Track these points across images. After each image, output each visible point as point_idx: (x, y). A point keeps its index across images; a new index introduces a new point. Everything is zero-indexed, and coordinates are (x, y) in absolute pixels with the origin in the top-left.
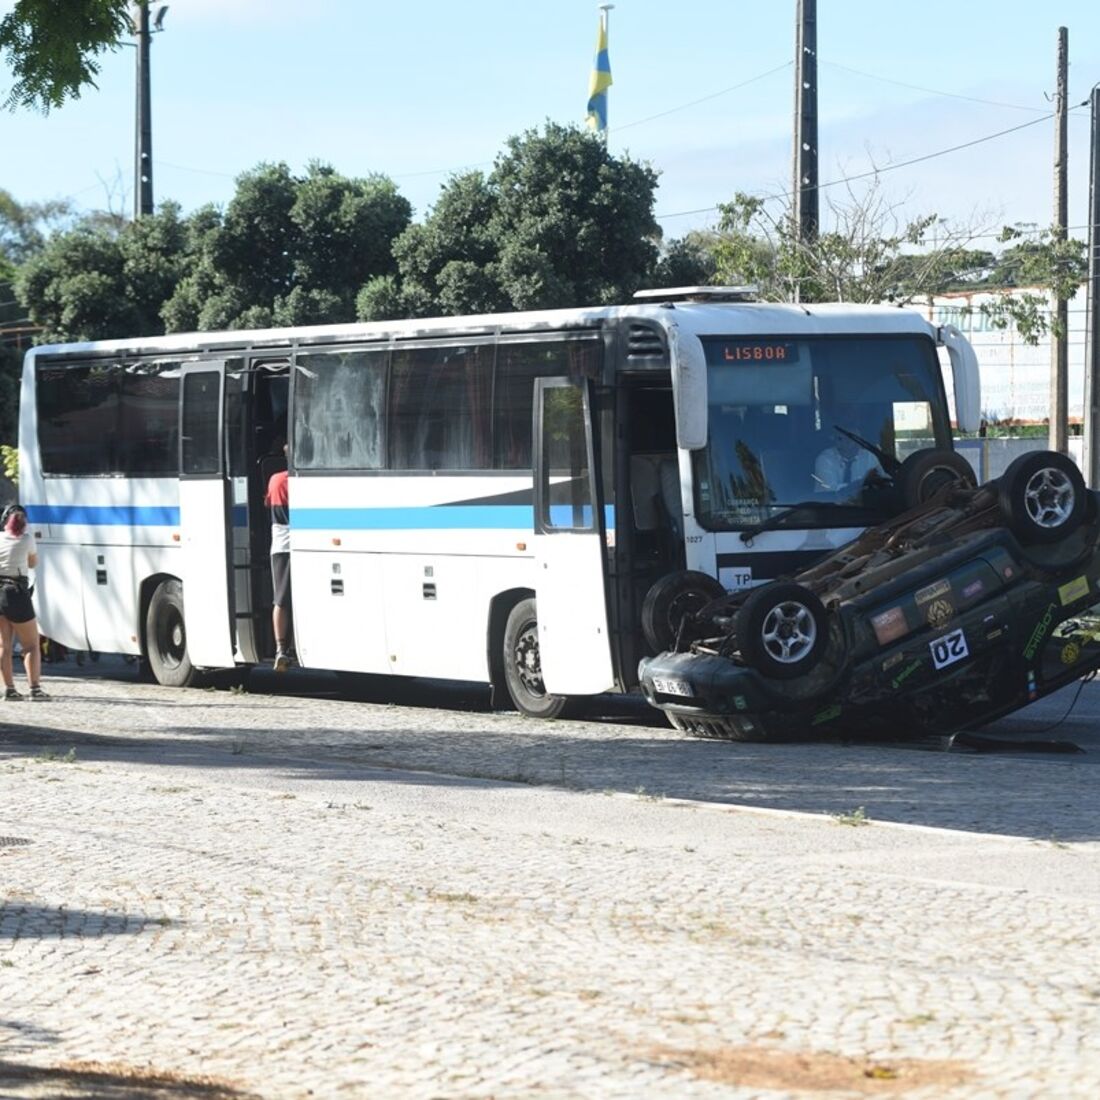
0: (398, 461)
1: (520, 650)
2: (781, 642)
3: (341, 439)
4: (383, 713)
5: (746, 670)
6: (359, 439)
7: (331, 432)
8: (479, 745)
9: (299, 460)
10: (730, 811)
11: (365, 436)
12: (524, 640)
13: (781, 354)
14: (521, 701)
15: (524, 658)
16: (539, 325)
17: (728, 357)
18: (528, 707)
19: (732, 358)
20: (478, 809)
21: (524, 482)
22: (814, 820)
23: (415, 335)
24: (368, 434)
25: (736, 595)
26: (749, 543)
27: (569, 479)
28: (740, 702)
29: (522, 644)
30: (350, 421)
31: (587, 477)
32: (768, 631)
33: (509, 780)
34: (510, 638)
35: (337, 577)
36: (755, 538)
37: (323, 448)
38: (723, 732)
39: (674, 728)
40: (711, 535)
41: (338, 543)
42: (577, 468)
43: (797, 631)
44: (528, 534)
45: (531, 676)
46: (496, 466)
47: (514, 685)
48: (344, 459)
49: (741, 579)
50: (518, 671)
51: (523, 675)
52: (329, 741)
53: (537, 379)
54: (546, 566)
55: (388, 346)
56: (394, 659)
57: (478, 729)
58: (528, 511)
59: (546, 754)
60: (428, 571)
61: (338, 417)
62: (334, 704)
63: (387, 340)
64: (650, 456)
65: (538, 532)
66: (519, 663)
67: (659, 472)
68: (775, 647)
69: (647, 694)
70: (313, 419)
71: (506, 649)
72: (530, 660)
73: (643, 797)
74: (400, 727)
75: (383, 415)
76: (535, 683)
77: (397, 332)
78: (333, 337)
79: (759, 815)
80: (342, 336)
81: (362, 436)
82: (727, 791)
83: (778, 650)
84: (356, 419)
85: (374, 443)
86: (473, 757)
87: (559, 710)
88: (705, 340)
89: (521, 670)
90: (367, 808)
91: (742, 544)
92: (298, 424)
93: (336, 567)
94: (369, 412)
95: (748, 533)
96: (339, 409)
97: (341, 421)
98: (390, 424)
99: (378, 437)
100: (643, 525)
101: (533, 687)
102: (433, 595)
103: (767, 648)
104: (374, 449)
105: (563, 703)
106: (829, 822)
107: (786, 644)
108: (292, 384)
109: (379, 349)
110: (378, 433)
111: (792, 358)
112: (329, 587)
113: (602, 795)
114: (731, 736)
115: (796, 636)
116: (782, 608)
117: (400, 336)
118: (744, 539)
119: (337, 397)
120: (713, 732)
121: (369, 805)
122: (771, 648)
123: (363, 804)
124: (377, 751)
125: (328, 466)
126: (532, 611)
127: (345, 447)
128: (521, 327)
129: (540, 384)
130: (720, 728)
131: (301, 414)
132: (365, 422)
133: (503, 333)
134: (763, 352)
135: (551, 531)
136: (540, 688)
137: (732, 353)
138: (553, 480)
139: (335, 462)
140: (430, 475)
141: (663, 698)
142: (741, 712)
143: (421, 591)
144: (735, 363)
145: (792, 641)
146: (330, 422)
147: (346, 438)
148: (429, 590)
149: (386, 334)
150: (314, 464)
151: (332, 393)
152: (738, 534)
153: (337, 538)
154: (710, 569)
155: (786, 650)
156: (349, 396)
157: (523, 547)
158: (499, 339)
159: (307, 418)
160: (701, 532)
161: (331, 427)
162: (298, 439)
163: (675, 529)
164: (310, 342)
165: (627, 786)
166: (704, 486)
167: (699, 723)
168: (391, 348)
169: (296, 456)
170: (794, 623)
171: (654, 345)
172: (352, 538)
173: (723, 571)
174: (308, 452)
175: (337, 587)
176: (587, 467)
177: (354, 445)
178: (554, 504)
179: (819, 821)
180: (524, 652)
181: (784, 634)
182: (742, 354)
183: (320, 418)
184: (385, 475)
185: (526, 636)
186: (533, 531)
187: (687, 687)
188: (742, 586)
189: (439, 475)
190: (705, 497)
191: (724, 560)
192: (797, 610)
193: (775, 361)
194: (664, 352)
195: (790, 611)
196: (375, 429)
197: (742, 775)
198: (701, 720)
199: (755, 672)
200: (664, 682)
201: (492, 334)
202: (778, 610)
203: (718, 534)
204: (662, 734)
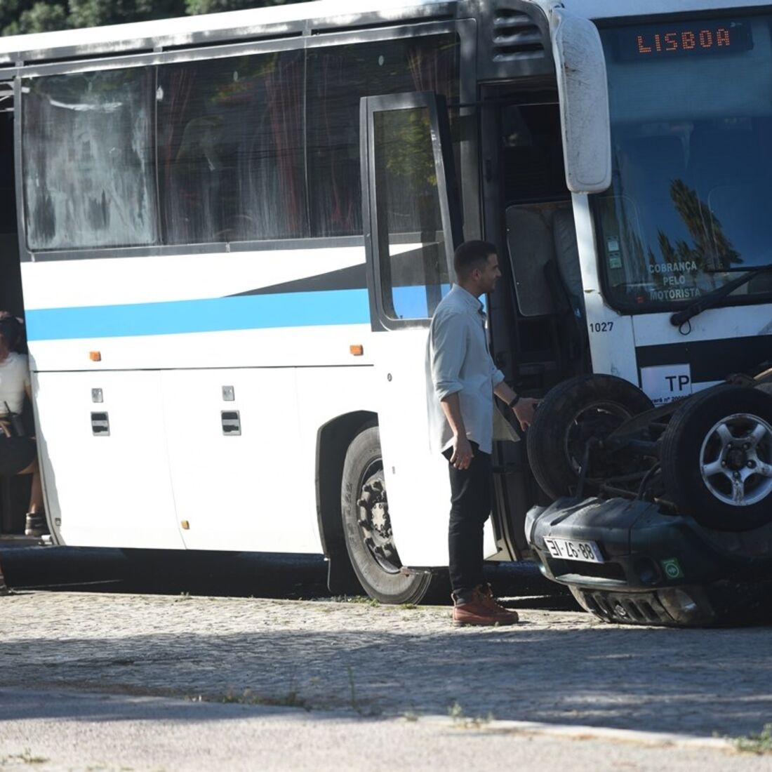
0: (175, 233)
1: (363, 503)
2: (729, 475)
3: (93, 203)
4: (167, 608)
5: (678, 519)
6: (119, 201)
7: (78, 192)
8: (283, 651)
9: (35, 236)
10: (583, 738)
11: (127, 195)
12: (368, 489)
13: (724, 39)
14: (370, 580)
15: (370, 515)
16: (365, 16)
17: (642, 50)
18: (379, 589)
19: (648, 50)
20: (209, 752)
21: (353, 255)
22: (703, 748)
23: (190, 41)
24: (131, 193)
25: (666, 406)
26: (685, 328)
27: (420, 246)
28: (672, 568)
29: (366, 495)
30: (104, 175)
31: (443, 243)
32: (709, 459)
33: (278, 703)
34: (349, 487)
35: (99, 408)
36: (694, 321)
37: (68, 217)
38: (653, 614)
39: (583, 610)
40: (626, 319)
41: (97, 357)
42: (429, 230)
43: (755, 458)
44: (362, 332)
45: (381, 542)
46: (315, 233)
47: (358, 557)
48: (100, 233)
49: (676, 382)
50: (362, 535)
51: (370, 541)
52: (60, 657)
53: (363, 99)
54: (390, 377)
55: (152, 58)
56: (187, 526)
57: (296, 626)
58: (360, 298)
59: (374, 658)
60: (228, 393)
61: (88, 170)
62: (102, 597)
63: (151, 50)
64: (537, 205)
65: (376, 327)
66: (363, 524)
67: (551, 228)
68: (721, 483)
69: (540, 561)
70: (52, 173)
71: (344, 503)
72: (379, 520)
73: (460, 721)
74: (179, 630)
75: (151, 164)
76: (387, 552)
77: (164, 38)
78: (73, 48)
79: (625, 742)
80: (86, 47)
81: (123, 197)
82: (588, 706)
83: (726, 488)
84: (113, 171)
85: (141, 206)
86: (264, 667)
87: (424, 591)
88: (602, 24)
89: (367, 534)
90: (40, 761)
91: (676, 329)
92: (30, 182)
93: (96, 394)
94: (130, 160)
95: (682, 314)
96: (88, 157)
97: (92, 175)
98: (162, 174)
99: (146, 196)
100: (529, 309)
101: (384, 558)
102: (237, 428)
103: (708, 485)
104: (140, 216)
105: (429, 580)
106: (723, 750)
107: (738, 477)
108: (17, 123)
109: (140, 64)
110: (145, 189)
111: (742, 44)
112: (89, 424)
113: (403, 720)
114: (663, 619)
115: (754, 465)
116: (728, 424)
117: (169, 43)
118: (676, 322)
119: (85, 139)
120: (638, 615)
121: (44, 756)
122: (714, 485)
123: (33, 755)
124: (123, 668)
125: (77, 244)
126: (376, 444)
127: (100, 214)
128: (340, 21)
129: (369, 106)
130: (647, 607)
131: (32, 165)
132: (126, 174)
133: (314, 32)
134: (697, 39)
135: (395, 326)
136: (394, 559)
137: (649, 42)
138: (395, 250)
139: (87, 236)
140: (223, 250)
141: (563, 566)
142: (674, 583)
143: (218, 423)
144: (653, 58)
145: (746, 473)
146: (76, 177)
147: (100, 200)
148: (231, 422)
149: (148, 40)
150: (56, 241)
151: (76, 133)
152: (667, 316)
153: (96, 350)
154: (628, 372)
155: (738, 486)
156: (101, 137)
157: (359, 351)
158: (310, 41)
159: (42, 174)
160: (612, 315)
161: (77, 185)
162: (32, 205)
163: (578, 313)
164: (40, 57)
165: (441, 706)
166: (613, 247)
167: (617, 603)
168: (157, 62)
169: (30, 230)
170: (749, 445)
171: (532, 38)
172: (117, 349)
173: (647, 371)
174: (47, 225)
175: (99, 423)
176: (441, 228)
177: (112, 211)
178: (398, 285)
179: (710, 749)
180: (369, 506)
181: (734, 464)
182: (664, 44)
183: (62, 172)
184: (158, 253)
185: (371, 482)
186: (369, 326)
187: (594, 549)
188: (677, 393)
189: (234, 249)
190: (614, 262)
191: (648, 356)
192: (752, 425)
193: (715, 52)
194: (544, 47)
195: (741, 429)
196: (141, 184)
197: (649, 681)
198: (619, 599)
199: (692, 522)
200: (561, 543)
201: (300, 34)
202: (722, 428)
203: (637, 318)
204: (564, 620)
